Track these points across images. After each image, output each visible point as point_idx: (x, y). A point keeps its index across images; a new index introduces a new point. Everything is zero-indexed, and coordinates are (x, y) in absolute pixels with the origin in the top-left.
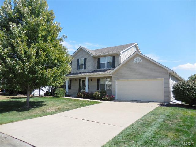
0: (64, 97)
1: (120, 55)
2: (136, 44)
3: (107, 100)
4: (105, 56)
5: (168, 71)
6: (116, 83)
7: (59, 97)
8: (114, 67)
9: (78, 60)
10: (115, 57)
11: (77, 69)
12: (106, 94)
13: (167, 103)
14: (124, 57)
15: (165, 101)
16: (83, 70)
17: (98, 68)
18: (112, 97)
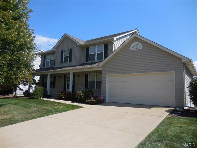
0: (42, 98)
1: (114, 43)
2: (136, 30)
3: (92, 103)
6: (107, 80)
7: (35, 98)
9: (62, 51)
11: (62, 62)
12: (92, 94)
16: (68, 63)
17: (87, 60)
18: (101, 98)
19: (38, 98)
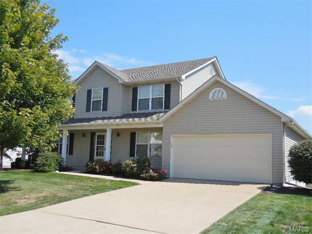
0: (57, 172)
1: (182, 83)
2: (215, 59)
3: (152, 179)
4: (148, 84)
5: (280, 118)
6: (172, 142)
7: (46, 172)
8: (168, 107)
9: (89, 92)
10: (170, 87)
11: (88, 110)
12: (149, 166)
13: (279, 186)
14: (188, 87)
15: (274, 182)
16: (100, 113)
17: (134, 109)
18: (163, 172)
19: (50, 171)
